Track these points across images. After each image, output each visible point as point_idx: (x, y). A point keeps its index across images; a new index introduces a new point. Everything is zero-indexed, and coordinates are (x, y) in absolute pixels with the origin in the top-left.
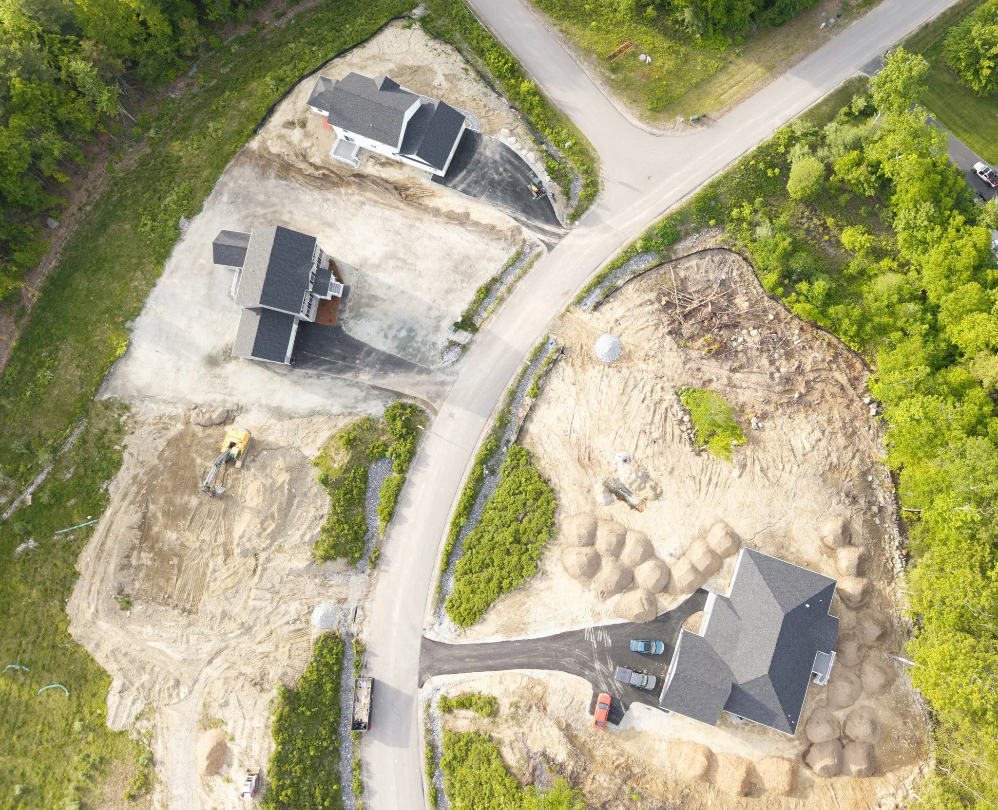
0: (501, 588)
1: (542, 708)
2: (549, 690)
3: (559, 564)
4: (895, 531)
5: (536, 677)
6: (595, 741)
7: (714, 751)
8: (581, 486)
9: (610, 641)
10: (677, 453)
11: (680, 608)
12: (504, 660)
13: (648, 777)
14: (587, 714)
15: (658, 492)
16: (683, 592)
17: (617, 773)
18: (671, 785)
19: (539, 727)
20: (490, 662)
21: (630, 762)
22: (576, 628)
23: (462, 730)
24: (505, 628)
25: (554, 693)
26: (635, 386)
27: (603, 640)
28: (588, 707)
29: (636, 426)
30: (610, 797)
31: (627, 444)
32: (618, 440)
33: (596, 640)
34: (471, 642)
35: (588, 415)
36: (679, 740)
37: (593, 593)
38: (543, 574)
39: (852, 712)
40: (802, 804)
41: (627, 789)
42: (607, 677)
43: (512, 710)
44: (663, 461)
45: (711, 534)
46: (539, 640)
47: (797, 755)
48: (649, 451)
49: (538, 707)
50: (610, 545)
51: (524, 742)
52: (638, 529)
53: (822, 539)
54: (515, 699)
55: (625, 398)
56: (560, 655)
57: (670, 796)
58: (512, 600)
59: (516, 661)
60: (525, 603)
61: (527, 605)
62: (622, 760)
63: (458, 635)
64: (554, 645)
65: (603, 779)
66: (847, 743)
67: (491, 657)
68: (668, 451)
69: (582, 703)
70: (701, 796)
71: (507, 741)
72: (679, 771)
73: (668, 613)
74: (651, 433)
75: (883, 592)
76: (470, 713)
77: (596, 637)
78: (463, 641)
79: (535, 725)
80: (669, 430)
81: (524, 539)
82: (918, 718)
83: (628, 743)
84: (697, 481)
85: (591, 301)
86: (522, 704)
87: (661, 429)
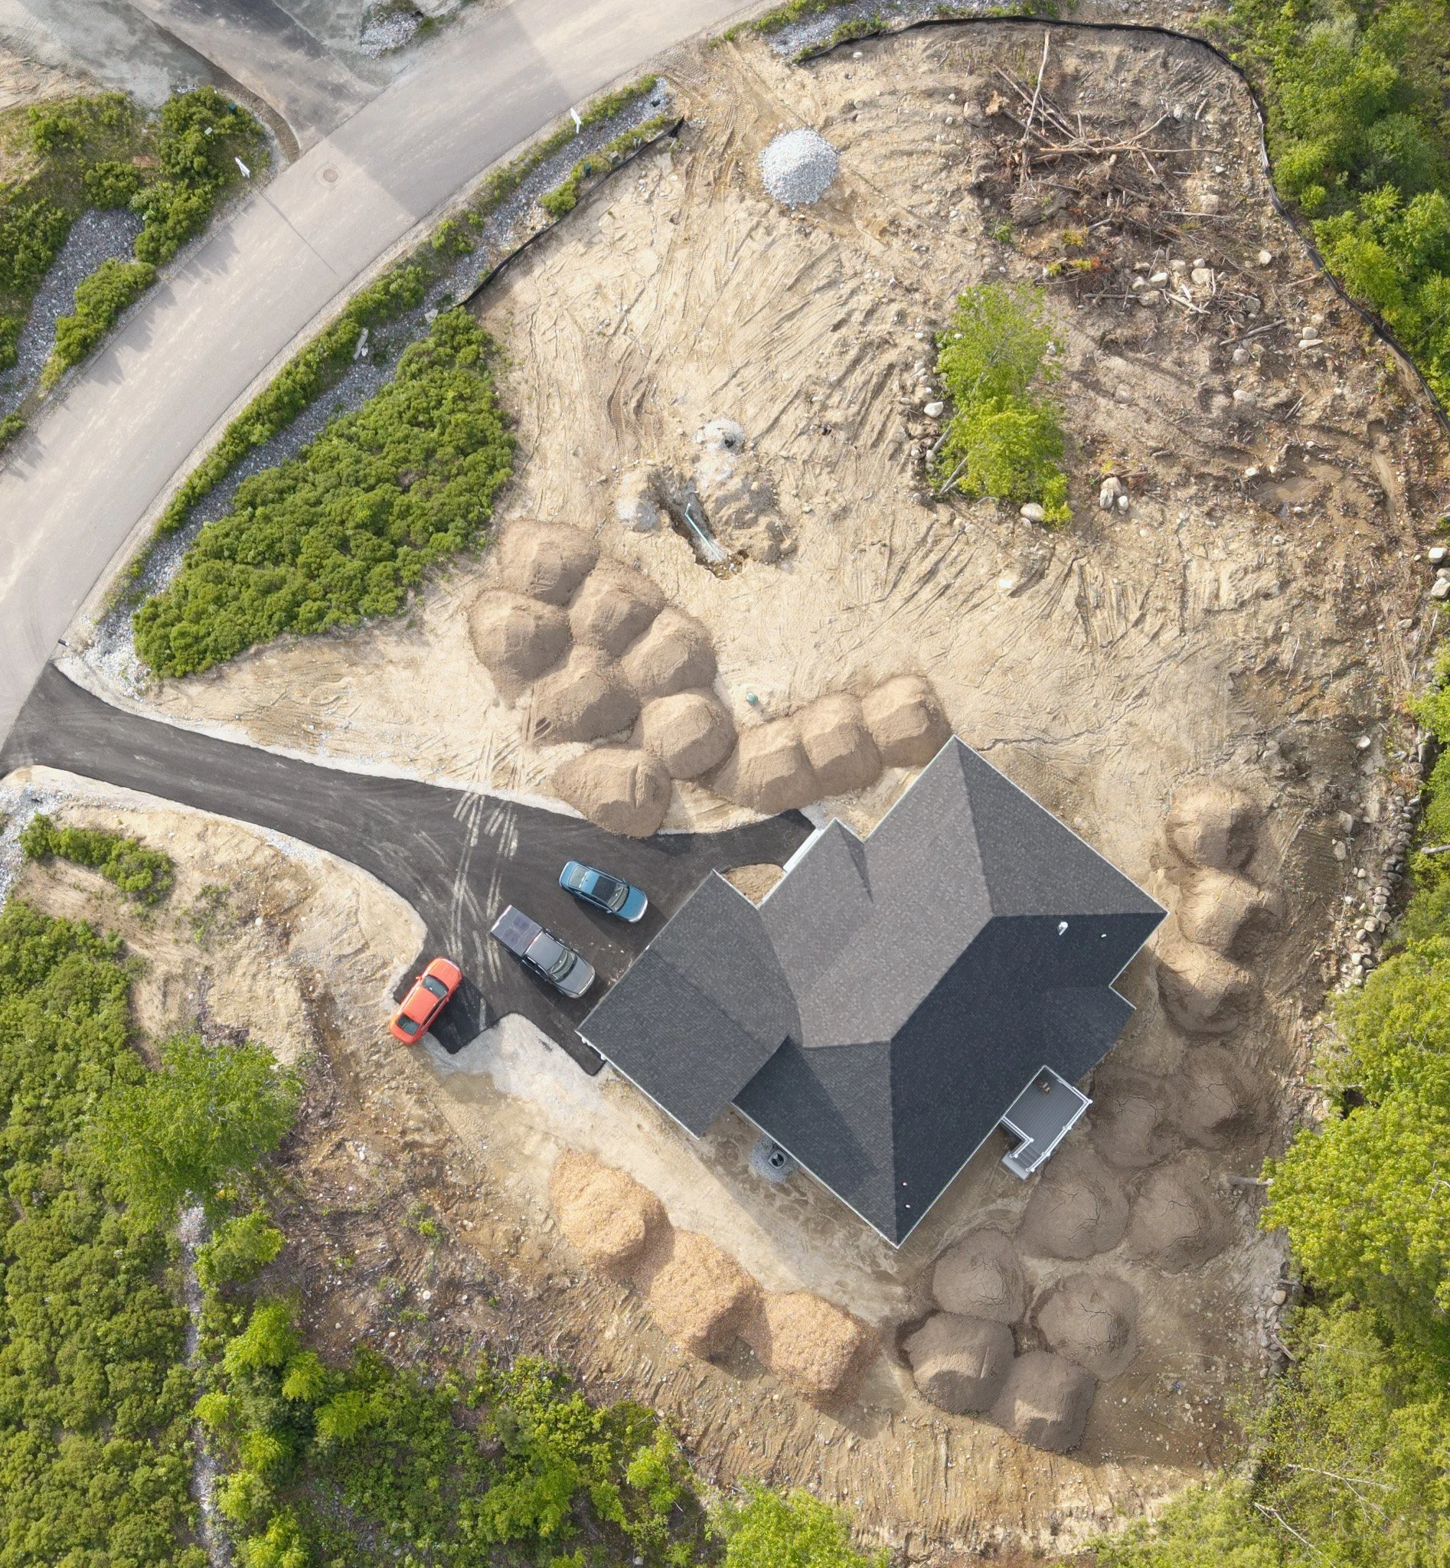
0: (292, 617)
1: (279, 930)
2: (316, 901)
3: (461, 618)
4: (1378, 895)
5: (293, 859)
6: (379, 1065)
7: (673, 1218)
8: (592, 463)
9: (514, 844)
10: (872, 480)
11: (725, 837)
12: (229, 791)
13: (480, 1206)
14: (386, 994)
15: (786, 545)
16: (748, 802)
17: (404, 1157)
18: (529, 1249)
19: (253, 969)
20: (195, 784)
21: (447, 1151)
22: (444, 782)
23: (56, 913)
24: (262, 716)
25: (324, 913)
26: (831, 284)
27: (499, 834)
28: (395, 980)
29: (794, 375)
30: (363, 1205)
31: (751, 411)
32: (733, 391)
33: (482, 828)
34: (167, 721)
35: (679, 305)
36: (594, 1154)
37: (518, 716)
38: (411, 625)
39: (1075, 1277)
40: (849, 1443)
41: (413, 1205)
42: (473, 927)
43: (203, 904)
44: (827, 482)
45: (878, 693)
46: (339, 774)
47: (886, 1321)
48: (802, 447)
49: (270, 924)
50: (609, 618)
51: (202, 989)
52: (694, 613)
53: (1170, 829)
54: (222, 883)
55: (792, 302)
56: (375, 828)
57: (515, 1271)
58: (308, 657)
59: (260, 804)
60: (338, 677)
61: (342, 683)
62: (429, 1139)
63: (140, 693)
64: (373, 802)
65: (361, 1154)
66: (1031, 1349)
67: (202, 771)
68: (851, 465)
69: (385, 965)
70: (595, 1308)
71: (160, 970)
72: (564, 1228)
73: (689, 836)
74: (824, 407)
75: (1283, 1027)
76: (94, 880)
77: (485, 821)
78: (147, 711)
79: (245, 961)
80: (875, 419)
81: (397, 528)
82: (1247, 1366)
83: (462, 1108)
84: (898, 561)
85: (800, 39)
86: (233, 902)
87: (854, 409)
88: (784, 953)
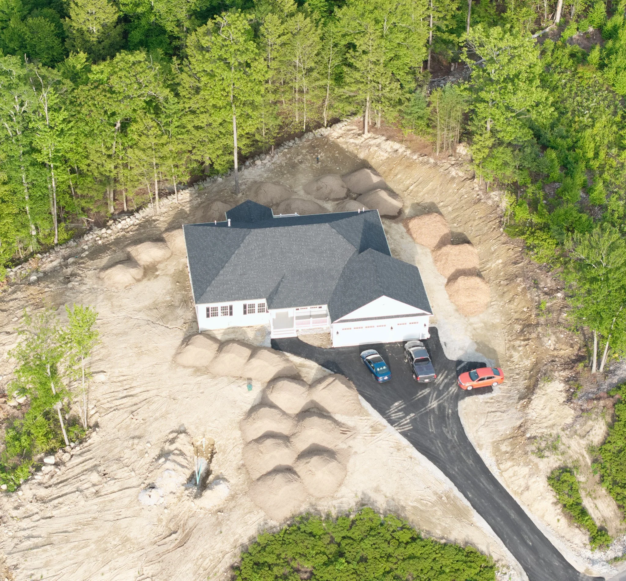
0: (413, 539)
1: (522, 429)
2: (497, 438)
3: (339, 495)
4: (88, 238)
5: (494, 459)
6: (518, 374)
7: (446, 281)
8: (219, 524)
9: (396, 404)
10: (108, 445)
11: (308, 357)
12: (500, 502)
13: (516, 316)
14: (494, 394)
15: (175, 435)
16: (287, 360)
17: (534, 335)
18: (507, 299)
19: (544, 420)
20: (513, 515)
21: (514, 337)
22: (405, 442)
23: (613, 505)
24: (460, 514)
25: (497, 431)
26: (29, 537)
27: (400, 411)
28: (487, 396)
29: (94, 504)
30: (561, 328)
31: (126, 501)
32: (124, 513)
33: (404, 417)
34: (506, 549)
35: (107, 568)
36: (457, 310)
37: (351, 443)
38: (363, 505)
39: (320, 199)
40: (442, 204)
41: (542, 320)
42: (439, 391)
43: (547, 453)
44: (127, 453)
45: (197, 364)
46: (447, 474)
47: (397, 223)
48: (120, 474)
49: (524, 432)
51: (572, 425)
52: (239, 433)
54: (534, 458)
55: (55, 538)
56: (449, 447)
57: (519, 289)
58: (421, 523)
59: (491, 488)
60: (414, 507)
61: (415, 504)
62: (517, 343)
63: (508, 568)
64: (442, 454)
65: (550, 343)
66: (354, 193)
67: (506, 517)
68: (110, 456)
69: (487, 402)
70: (498, 271)
71: (584, 442)
72: (489, 300)
73: (323, 365)
74: (94, 485)
75: (168, 221)
76: (587, 503)
77: (401, 418)
78: (510, 559)
79: (545, 425)
80: (78, 470)
81: (333, 548)
82: (288, 156)
83: (496, 348)
84: (134, 408)
86: (533, 447)
87: (83, 477)
88: (333, 285)
